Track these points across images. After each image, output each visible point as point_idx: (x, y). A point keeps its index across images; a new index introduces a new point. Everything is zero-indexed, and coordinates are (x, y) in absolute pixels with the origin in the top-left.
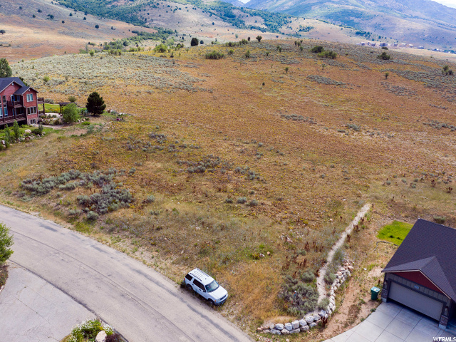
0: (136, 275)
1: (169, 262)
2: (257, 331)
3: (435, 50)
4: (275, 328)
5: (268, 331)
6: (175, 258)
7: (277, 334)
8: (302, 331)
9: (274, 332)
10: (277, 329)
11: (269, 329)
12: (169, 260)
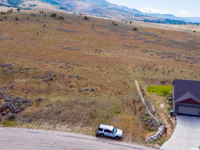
0: (69, 138)
1: (79, 127)
2: (146, 142)
3: (97, 16)
4: (151, 139)
5: (149, 141)
6: (80, 124)
7: (153, 141)
8: (161, 136)
9: (151, 140)
10: (152, 139)
11: (149, 140)
12: (78, 126)
